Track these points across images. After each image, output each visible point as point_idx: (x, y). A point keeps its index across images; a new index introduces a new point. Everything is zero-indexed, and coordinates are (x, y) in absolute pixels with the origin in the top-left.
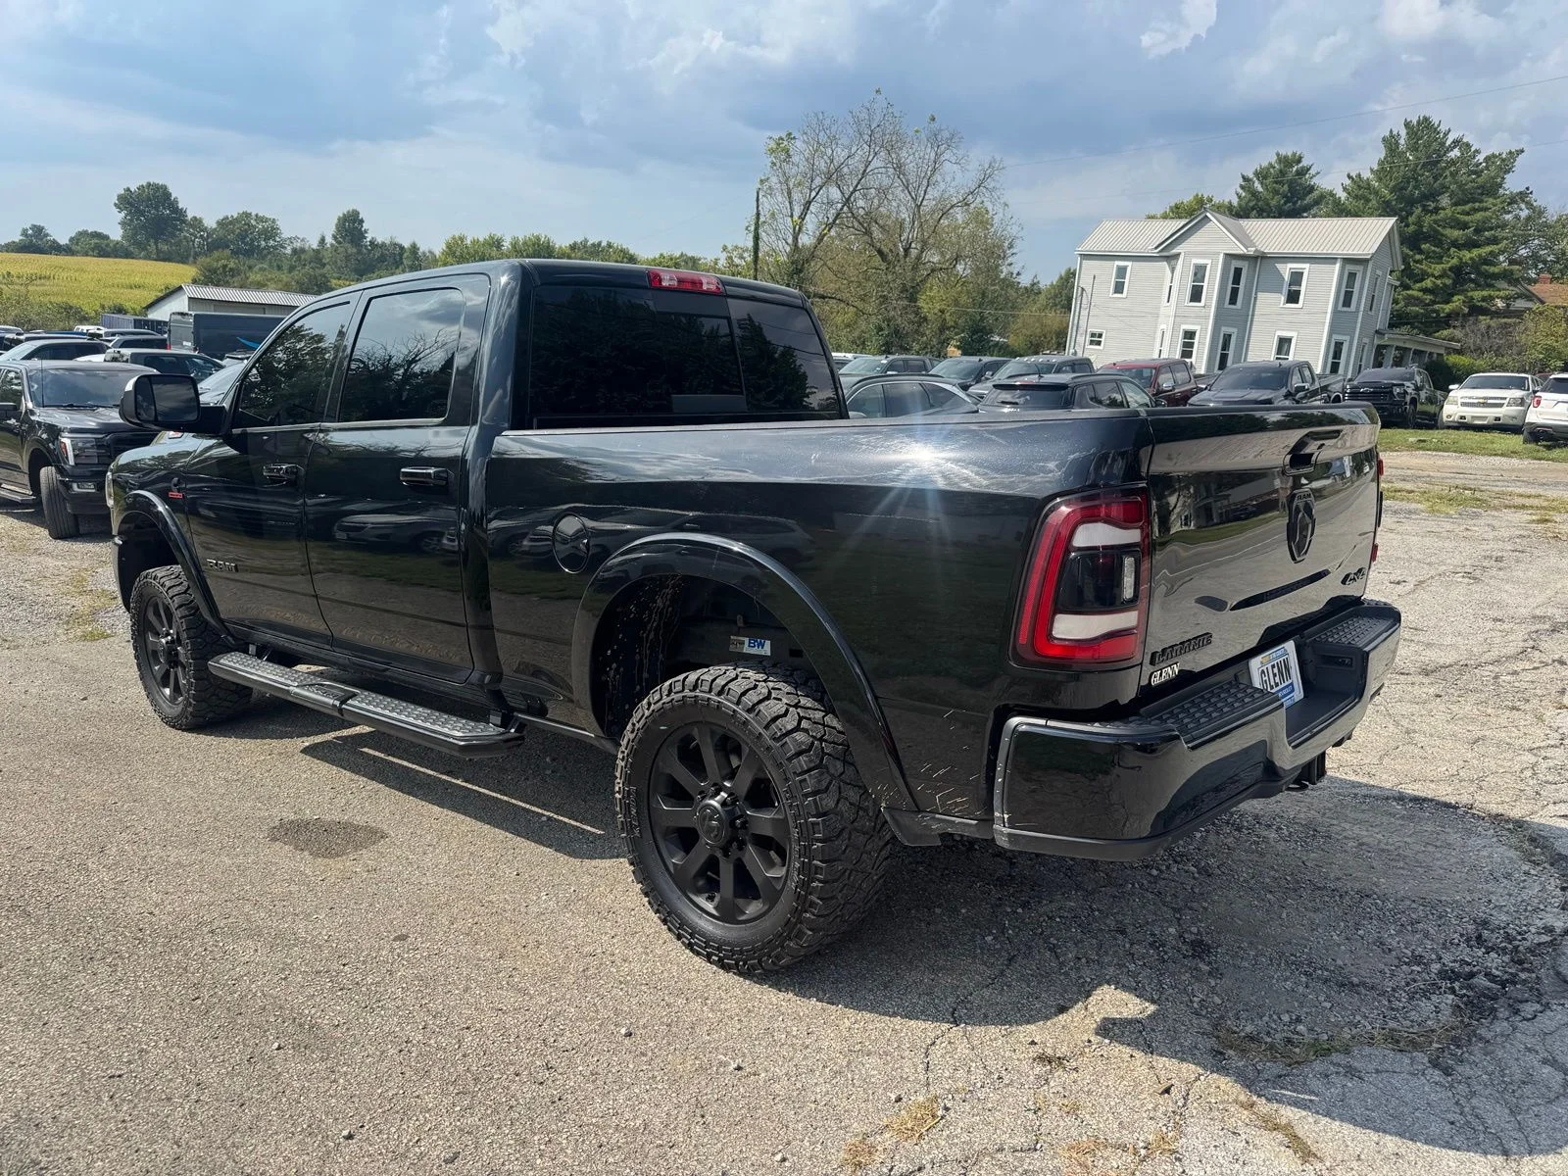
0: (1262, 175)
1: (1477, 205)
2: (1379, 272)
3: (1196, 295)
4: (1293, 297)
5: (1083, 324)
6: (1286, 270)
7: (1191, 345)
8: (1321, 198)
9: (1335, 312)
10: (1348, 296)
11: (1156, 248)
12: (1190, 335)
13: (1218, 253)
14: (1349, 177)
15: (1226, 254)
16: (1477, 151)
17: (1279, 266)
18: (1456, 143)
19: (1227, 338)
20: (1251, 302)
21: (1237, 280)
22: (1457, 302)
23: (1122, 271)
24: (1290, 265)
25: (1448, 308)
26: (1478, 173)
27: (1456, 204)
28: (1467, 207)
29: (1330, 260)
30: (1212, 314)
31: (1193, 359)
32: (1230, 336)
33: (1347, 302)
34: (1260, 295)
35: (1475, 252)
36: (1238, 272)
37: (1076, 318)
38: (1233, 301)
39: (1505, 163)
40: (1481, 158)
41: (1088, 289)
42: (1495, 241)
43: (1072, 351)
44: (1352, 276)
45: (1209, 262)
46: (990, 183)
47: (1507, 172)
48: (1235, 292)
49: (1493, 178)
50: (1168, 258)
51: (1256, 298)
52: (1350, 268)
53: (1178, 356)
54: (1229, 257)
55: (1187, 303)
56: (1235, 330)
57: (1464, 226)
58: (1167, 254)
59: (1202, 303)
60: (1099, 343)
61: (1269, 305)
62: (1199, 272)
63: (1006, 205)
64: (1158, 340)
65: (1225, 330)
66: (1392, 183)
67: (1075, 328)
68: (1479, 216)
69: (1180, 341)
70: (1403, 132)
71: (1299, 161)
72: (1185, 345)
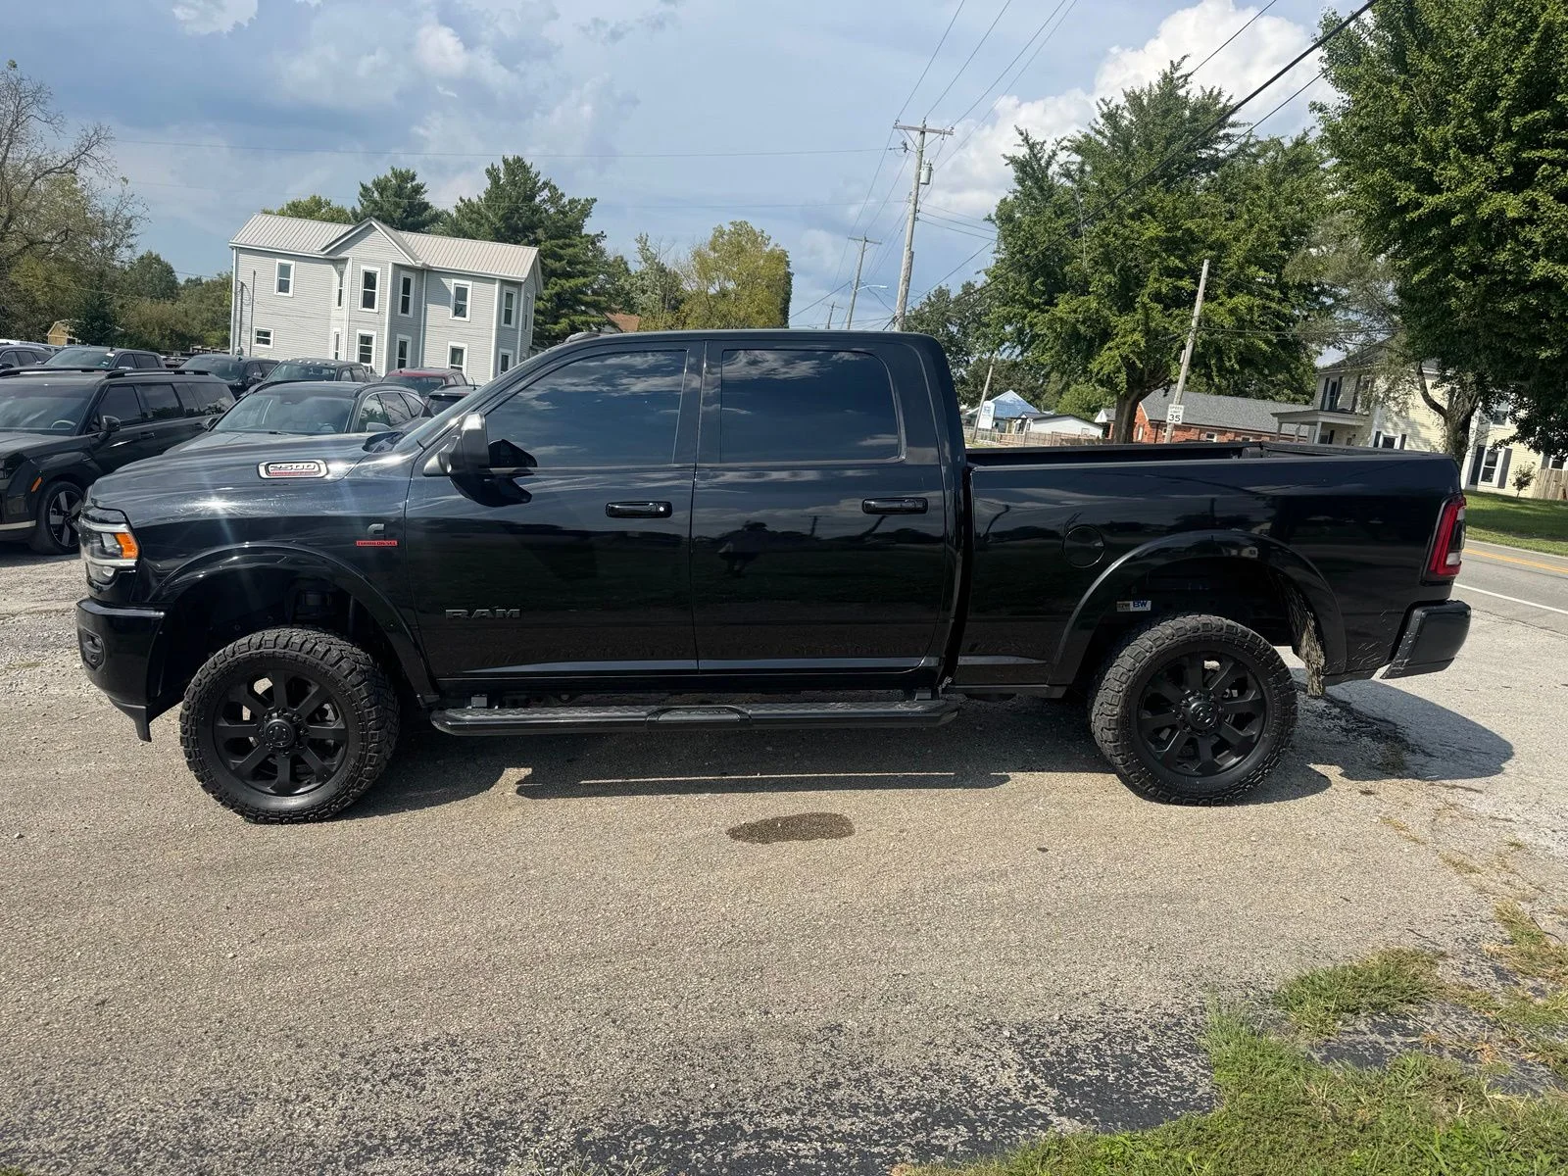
0: (381, 186)
1: (567, 241)
2: (529, 295)
3: (369, 301)
4: (460, 311)
5: (246, 320)
6: (451, 284)
7: (369, 350)
8: (437, 217)
9: (499, 329)
10: (508, 314)
11: (323, 250)
12: (366, 340)
13: (387, 263)
14: (462, 200)
15: (395, 265)
16: (563, 195)
17: (445, 281)
18: (546, 184)
19: (403, 345)
20: (421, 313)
21: (406, 290)
22: (564, 323)
23: (285, 271)
24: (454, 281)
25: (557, 328)
26: (564, 214)
27: (551, 238)
28: (560, 242)
29: (490, 280)
30: (387, 321)
31: (373, 364)
32: (405, 343)
33: (508, 320)
34: (430, 306)
35: (572, 283)
36: (407, 283)
37: (238, 313)
38: (405, 309)
39: (585, 209)
40: (565, 200)
41: (249, 285)
42: (584, 274)
43: (237, 348)
44: (509, 296)
45: (378, 269)
46: (96, 151)
47: (587, 215)
48: (406, 302)
49: (577, 220)
50: (335, 262)
51: (426, 309)
52: (507, 288)
53: (356, 360)
54: (398, 267)
55: (360, 307)
56: (410, 338)
57: (560, 258)
58: (334, 257)
59: (376, 310)
60: (267, 342)
61: (438, 315)
62: (370, 280)
63: (124, 179)
64: (333, 343)
65: (401, 337)
66: (501, 213)
67: (238, 325)
68: (570, 251)
69: (357, 345)
70: (502, 167)
71: (413, 178)
72: (362, 349)
